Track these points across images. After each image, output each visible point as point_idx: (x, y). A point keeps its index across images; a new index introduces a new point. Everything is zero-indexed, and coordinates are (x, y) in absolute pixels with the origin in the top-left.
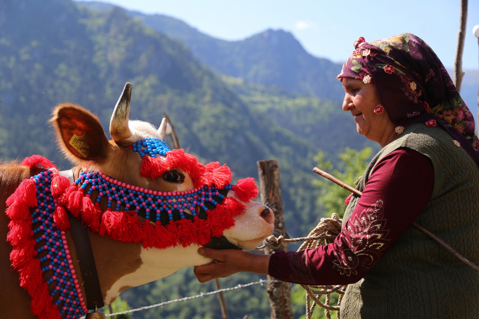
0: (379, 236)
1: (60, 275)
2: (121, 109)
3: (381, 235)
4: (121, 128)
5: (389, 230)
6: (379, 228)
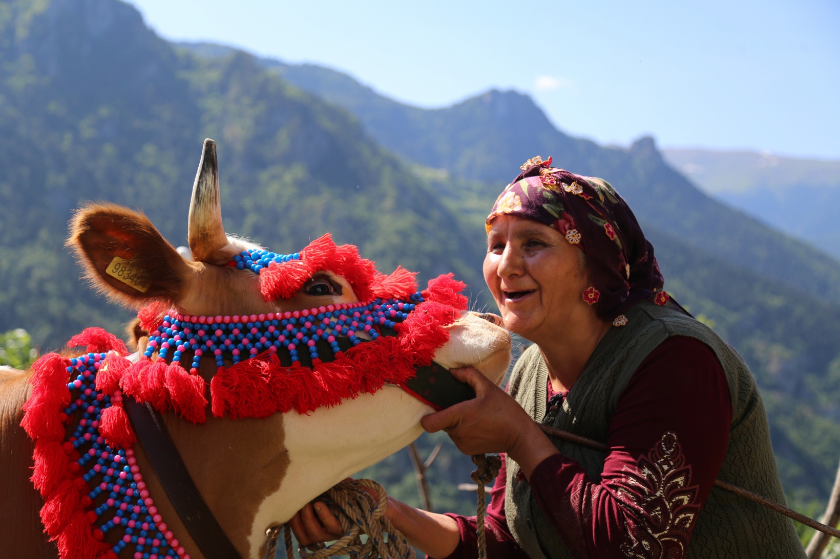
0: (686, 499)
1: (136, 531)
2: (206, 184)
3: (688, 497)
4: (210, 223)
5: (697, 486)
6: (682, 485)
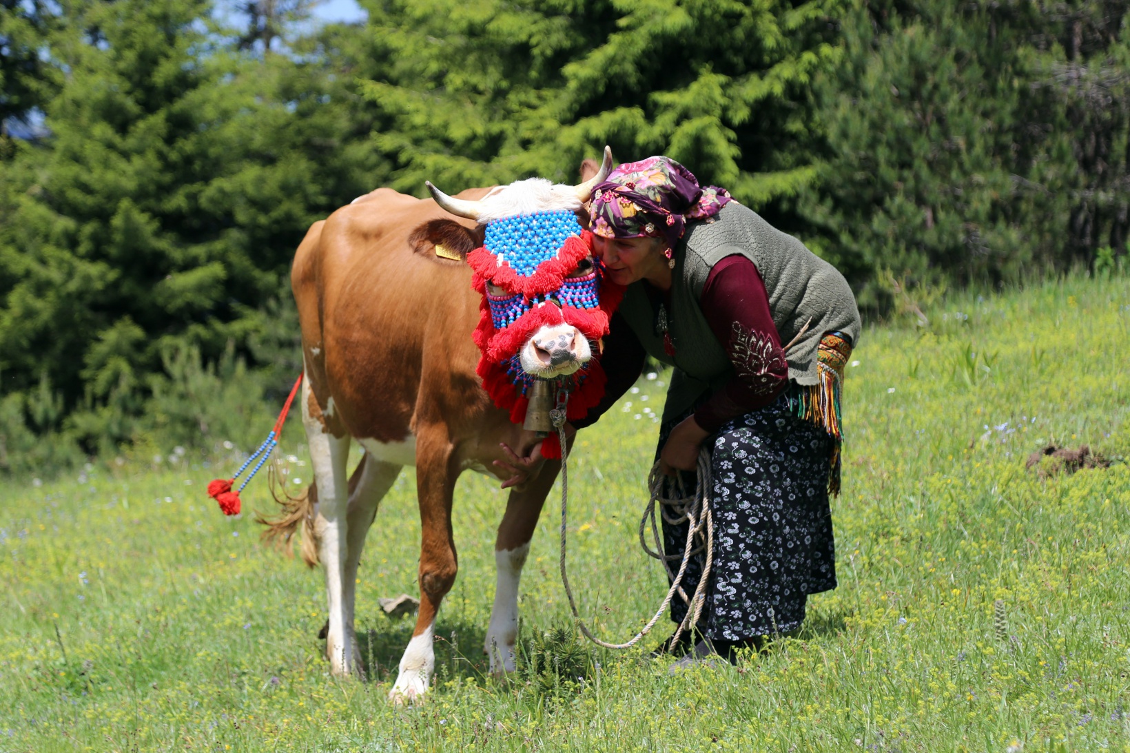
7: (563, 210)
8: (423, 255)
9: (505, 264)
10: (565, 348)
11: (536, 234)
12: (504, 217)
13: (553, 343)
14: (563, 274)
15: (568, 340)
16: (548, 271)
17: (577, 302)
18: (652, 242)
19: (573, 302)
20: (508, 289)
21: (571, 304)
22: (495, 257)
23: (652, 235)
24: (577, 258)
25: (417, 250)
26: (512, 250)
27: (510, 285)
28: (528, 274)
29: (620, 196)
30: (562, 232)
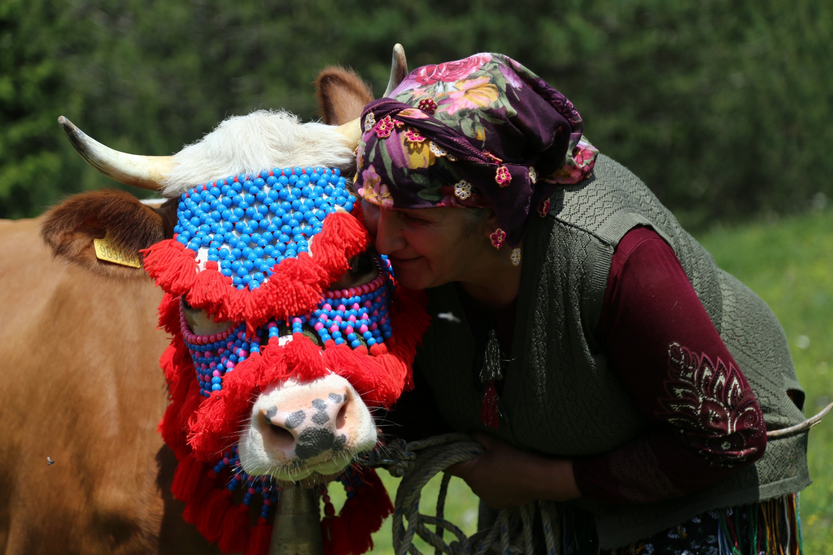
3: (722, 375)
5: (720, 360)
7: (319, 167)
8: (72, 259)
9: (211, 266)
10: (325, 426)
11: (271, 212)
12: (211, 182)
13: (300, 415)
14: (321, 283)
15: (332, 407)
16: (293, 277)
17: (352, 335)
18: (469, 216)
19: (344, 335)
20: (216, 314)
21: (340, 340)
22: (194, 254)
23: (466, 204)
24: (347, 252)
25: (60, 251)
26: (225, 241)
27: (220, 305)
28: (255, 285)
29: (404, 128)
30: (317, 206)
